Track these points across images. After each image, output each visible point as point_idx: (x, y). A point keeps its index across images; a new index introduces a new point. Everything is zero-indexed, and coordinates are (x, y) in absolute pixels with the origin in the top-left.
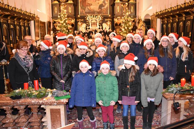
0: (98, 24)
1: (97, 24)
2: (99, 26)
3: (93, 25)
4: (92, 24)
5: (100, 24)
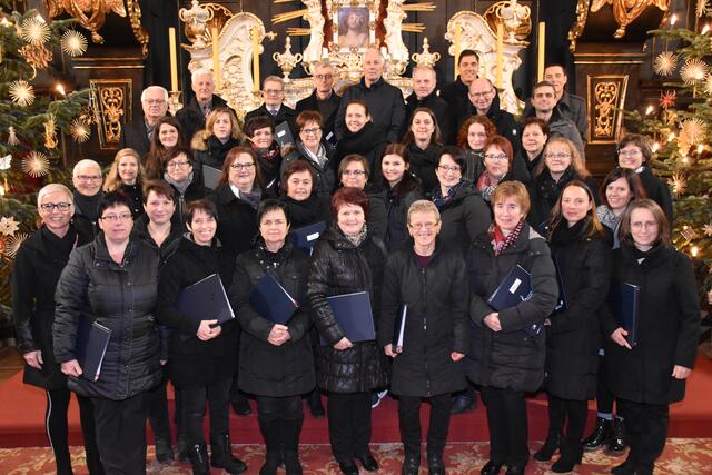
0: (395, 24)
1: (381, 30)
2: (412, 42)
3: (343, 31)
4: (328, 25)
5: (412, 28)
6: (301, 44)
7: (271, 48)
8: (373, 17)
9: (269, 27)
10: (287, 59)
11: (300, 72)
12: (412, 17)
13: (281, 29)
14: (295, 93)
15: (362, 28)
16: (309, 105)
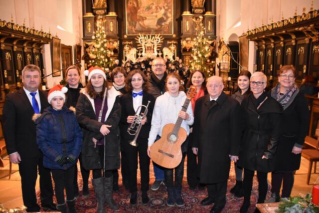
3: (148, 50)
4: (146, 49)
5: (159, 49)
6: (141, 52)
7: (137, 53)
8: (152, 48)
9: (137, 50)
10: (140, 54)
11: (141, 56)
12: (158, 48)
13: (138, 50)
14: (142, 60)
15: (151, 49)
16: (143, 62)
